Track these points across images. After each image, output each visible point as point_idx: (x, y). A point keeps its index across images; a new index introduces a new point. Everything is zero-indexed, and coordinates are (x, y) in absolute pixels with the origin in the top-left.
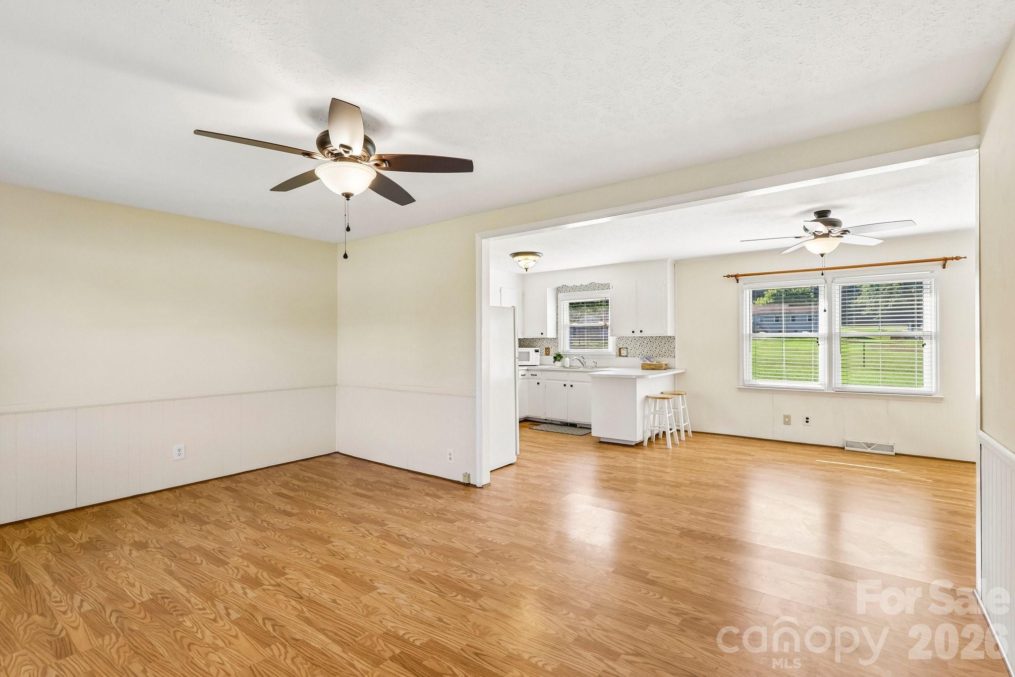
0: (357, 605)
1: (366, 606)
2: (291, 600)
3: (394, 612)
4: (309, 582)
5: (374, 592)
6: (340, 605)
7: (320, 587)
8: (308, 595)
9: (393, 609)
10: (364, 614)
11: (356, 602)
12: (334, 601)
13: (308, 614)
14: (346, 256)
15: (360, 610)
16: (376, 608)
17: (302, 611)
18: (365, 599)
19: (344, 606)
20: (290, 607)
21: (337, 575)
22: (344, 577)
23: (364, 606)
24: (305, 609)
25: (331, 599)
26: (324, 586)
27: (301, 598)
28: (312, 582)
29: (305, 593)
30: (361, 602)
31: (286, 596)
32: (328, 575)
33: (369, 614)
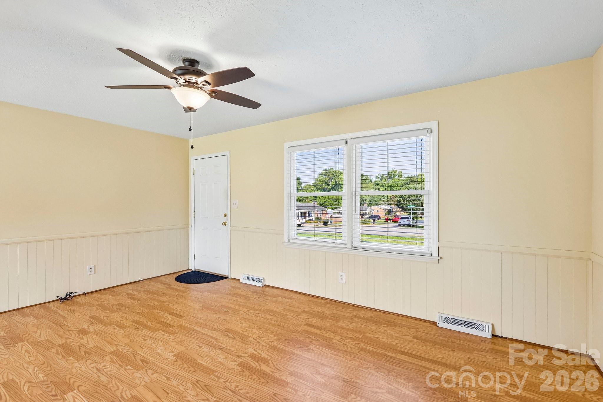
0: (187, 345)
1: (182, 345)
2: (226, 347)
3: (167, 343)
4: (219, 359)
5: (176, 353)
6: (197, 345)
7: (210, 356)
8: (217, 350)
9: (167, 344)
10: (183, 341)
11: (187, 347)
12: (200, 347)
13: (213, 340)
14: (192, 147)
15: (185, 343)
16: (176, 344)
17: (216, 341)
18: (182, 349)
19: (194, 345)
20: (224, 343)
21: (201, 365)
22: (195, 363)
23: (183, 345)
24: (215, 343)
25: (202, 348)
26: (208, 356)
27: (220, 349)
28: (217, 359)
29: (219, 352)
30: (185, 347)
31: (229, 349)
32: (207, 365)
33: (181, 341)
